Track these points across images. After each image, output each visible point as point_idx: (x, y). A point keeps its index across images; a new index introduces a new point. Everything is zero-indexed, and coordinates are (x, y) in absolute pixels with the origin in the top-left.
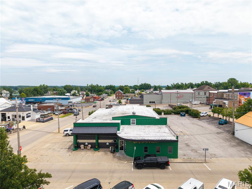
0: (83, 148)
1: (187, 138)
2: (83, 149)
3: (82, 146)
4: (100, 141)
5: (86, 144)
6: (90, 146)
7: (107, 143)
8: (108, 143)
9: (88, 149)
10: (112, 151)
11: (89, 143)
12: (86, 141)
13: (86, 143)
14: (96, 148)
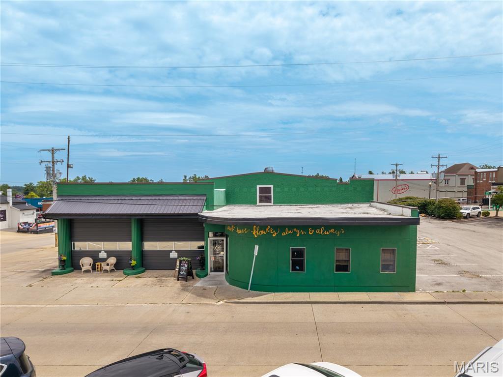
0: (90, 268)
1: (436, 250)
2: (87, 271)
3: (86, 262)
4: (149, 246)
5: (103, 255)
6: (112, 260)
7: (171, 251)
8: (176, 251)
9: (106, 271)
10: (182, 273)
11: (110, 254)
12: (102, 247)
13: (100, 251)
14: (133, 268)
